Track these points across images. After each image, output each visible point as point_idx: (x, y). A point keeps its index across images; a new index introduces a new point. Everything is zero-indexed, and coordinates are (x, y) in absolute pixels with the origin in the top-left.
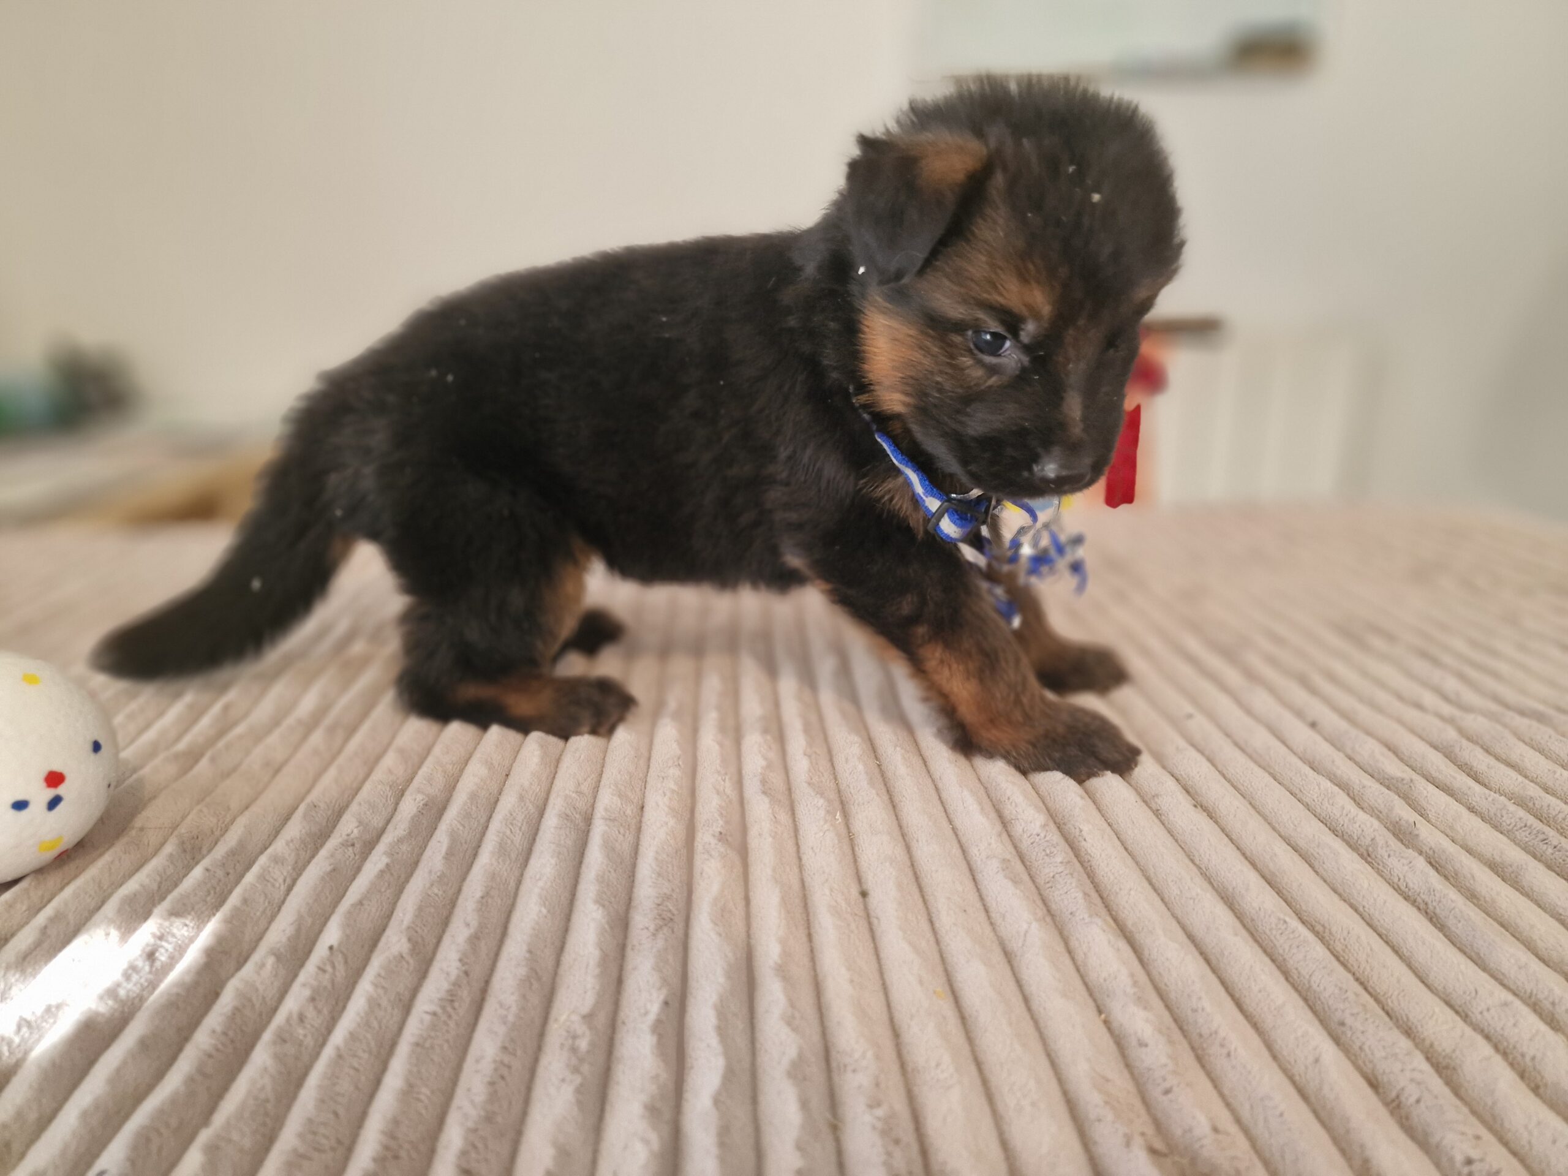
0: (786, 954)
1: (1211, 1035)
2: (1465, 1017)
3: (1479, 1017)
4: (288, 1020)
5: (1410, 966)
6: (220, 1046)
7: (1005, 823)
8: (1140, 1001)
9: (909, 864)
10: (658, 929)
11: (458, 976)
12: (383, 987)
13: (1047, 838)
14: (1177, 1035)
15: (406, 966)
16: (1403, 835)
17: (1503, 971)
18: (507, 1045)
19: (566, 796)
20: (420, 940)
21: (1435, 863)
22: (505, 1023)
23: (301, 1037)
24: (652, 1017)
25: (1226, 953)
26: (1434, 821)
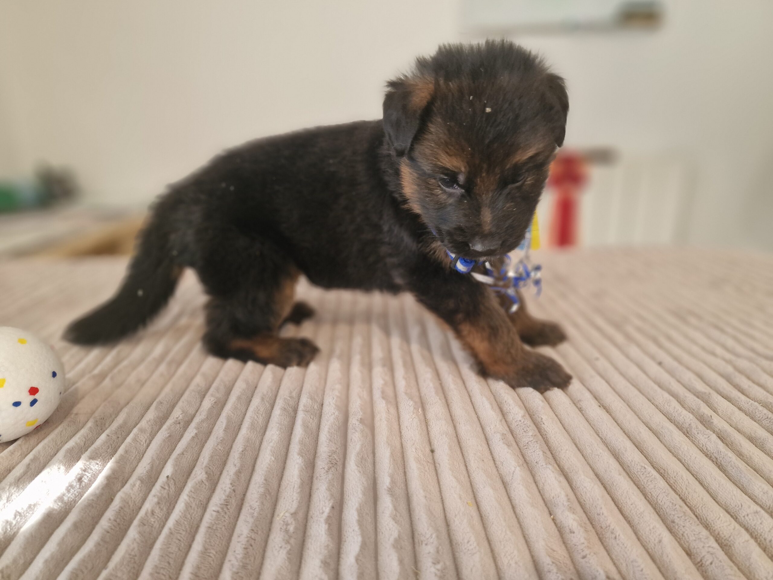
0: (393, 482)
1: (607, 527)
2: (736, 519)
3: (743, 518)
4: (146, 514)
5: (708, 491)
6: (113, 527)
7: (503, 414)
8: (571, 509)
9: (455, 435)
10: (329, 468)
11: (230, 492)
12: (193, 498)
13: (525, 423)
14: (590, 527)
15: (204, 486)
16: (705, 422)
17: (755, 495)
18: (253, 528)
19: (285, 399)
20: (212, 473)
21: (721, 438)
22: (253, 517)
23: (152, 523)
24: (326, 515)
25: (615, 484)
26: (721, 415)
